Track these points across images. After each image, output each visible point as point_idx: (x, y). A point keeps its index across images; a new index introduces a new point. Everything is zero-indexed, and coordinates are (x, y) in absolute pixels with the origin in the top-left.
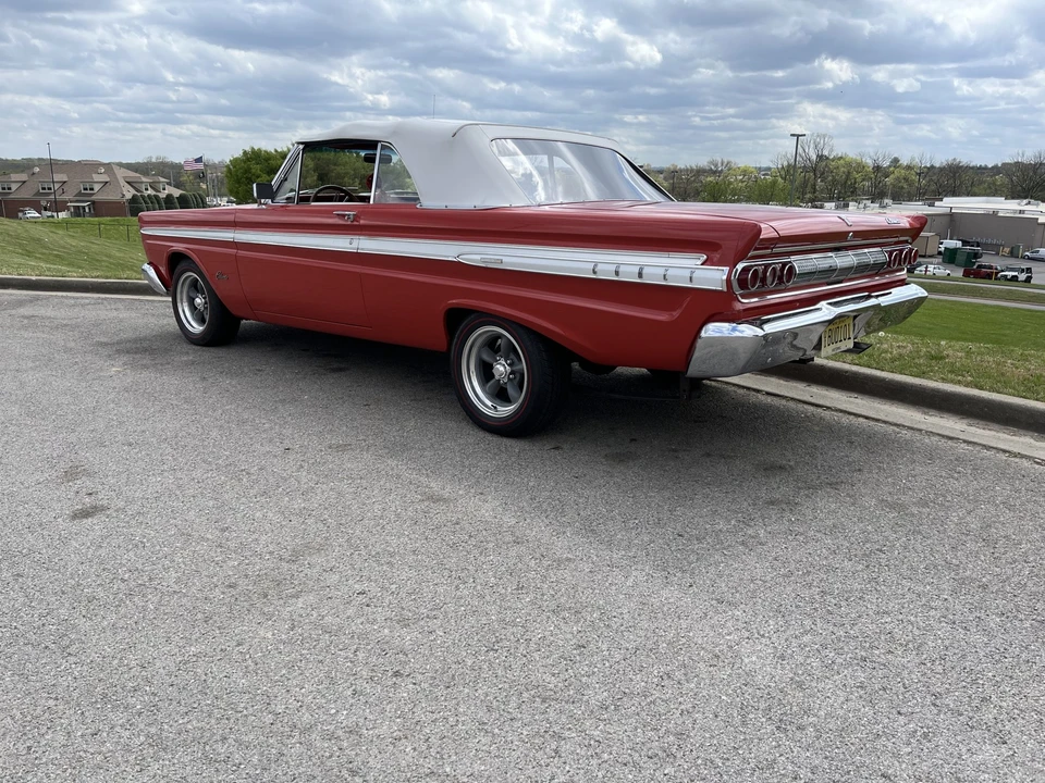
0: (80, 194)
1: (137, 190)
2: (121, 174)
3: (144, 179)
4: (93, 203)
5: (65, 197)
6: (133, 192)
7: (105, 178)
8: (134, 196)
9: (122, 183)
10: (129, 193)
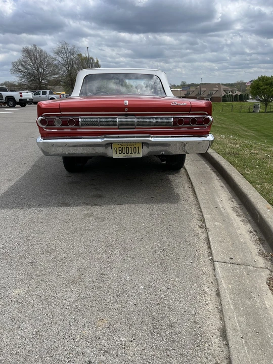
0: (209, 95)
1: (226, 93)
2: (223, 87)
3: (229, 89)
4: (212, 97)
5: (204, 96)
6: (225, 93)
7: (217, 89)
8: (225, 95)
9: (222, 90)
10: (223, 94)
